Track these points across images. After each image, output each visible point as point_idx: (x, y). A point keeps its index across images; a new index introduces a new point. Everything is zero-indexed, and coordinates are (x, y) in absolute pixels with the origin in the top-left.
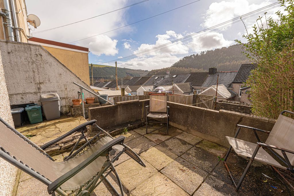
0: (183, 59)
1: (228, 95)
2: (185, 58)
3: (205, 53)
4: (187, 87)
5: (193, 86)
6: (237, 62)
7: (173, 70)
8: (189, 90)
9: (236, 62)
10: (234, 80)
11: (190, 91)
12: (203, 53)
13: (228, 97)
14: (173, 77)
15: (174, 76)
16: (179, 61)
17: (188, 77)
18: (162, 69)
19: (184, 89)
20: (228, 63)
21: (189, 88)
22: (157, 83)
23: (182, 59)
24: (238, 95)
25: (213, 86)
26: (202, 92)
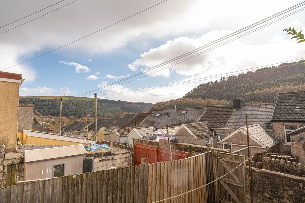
0: (198, 87)
1: (268, 141)
2: (200, 85)
3: (226, 79)
4: (202, 129)
5: (212, 126)
6: (270, 90)
7: (185, 102)
8: (205, 133)
9: (268, 89)
10: (273, 117)
11: (209, 135)
12: (224, 79)
13: (269, 146)
14: (182, 113)
15: (184, 112)
16: (193, 90)
17: (204, 113)
18: (170, 101)
19: (199, 132)
20: (258, 91)
21: (205, 130)
22: (159, 123)
23: (196, 88)
24: (284, 141)
25: (242, 128)
26: (227, 138)
